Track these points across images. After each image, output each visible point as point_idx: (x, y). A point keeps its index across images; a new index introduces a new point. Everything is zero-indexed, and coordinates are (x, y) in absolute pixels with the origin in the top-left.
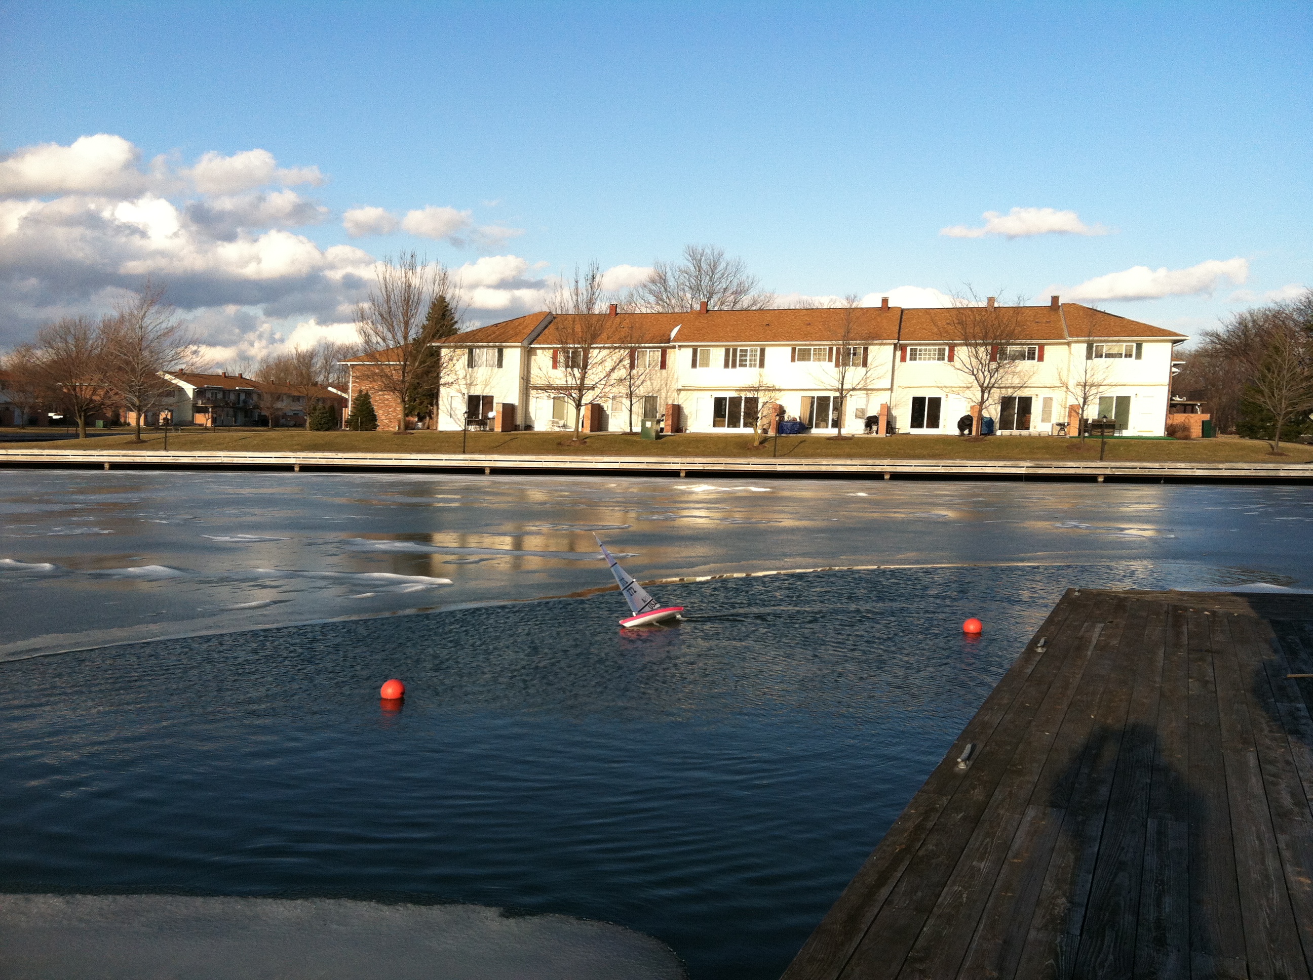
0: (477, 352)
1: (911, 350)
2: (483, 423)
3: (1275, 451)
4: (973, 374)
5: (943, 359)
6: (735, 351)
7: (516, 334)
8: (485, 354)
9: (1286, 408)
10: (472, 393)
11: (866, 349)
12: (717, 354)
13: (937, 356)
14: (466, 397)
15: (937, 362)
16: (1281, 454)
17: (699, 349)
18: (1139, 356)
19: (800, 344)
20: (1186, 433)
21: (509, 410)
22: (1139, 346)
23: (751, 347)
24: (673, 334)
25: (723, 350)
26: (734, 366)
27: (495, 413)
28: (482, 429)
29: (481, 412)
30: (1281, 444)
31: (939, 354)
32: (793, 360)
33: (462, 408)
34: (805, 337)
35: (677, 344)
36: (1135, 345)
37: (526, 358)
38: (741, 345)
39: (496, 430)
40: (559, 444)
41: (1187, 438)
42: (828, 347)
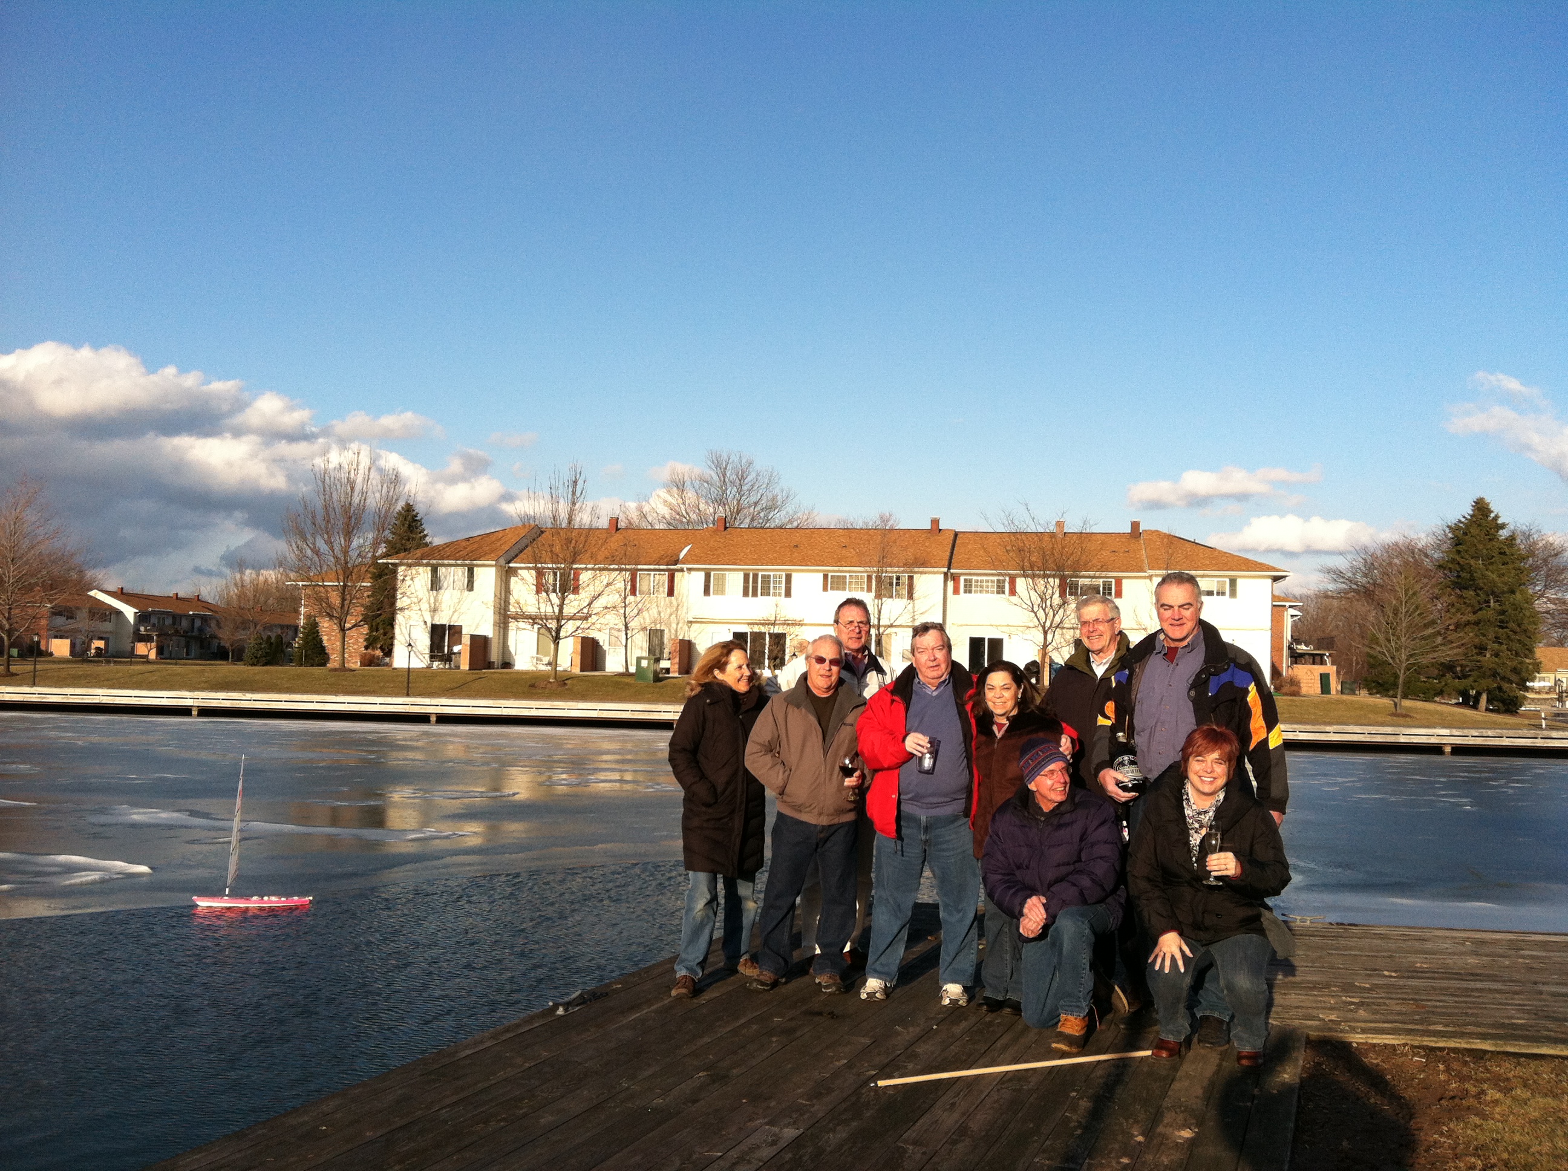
0: (442, 571)
1: (966, 580)
2: (448, 658)
3: (1399, 711)
4: (1033, 611)
5: (1003, 592)
6: (755, 576)
7: (492, 551)
8: (452, 574)
9: (1407, 660)
10: (437, 622)
11: (911, 578)
12: (734, 580)
13: (995, 590)
14: (429, 625)
15: (996, 596)
16: (1405, 716)
17: (712, 573)
18: (1233, 593)
19: (833, 571)
20: (1294, 688)
21: (480, 644)
22: (1233, 582)
23: (775, 572)
24: (682, 555)
25: (741, 575)
26: (755, 594)
27: (462, 649)
28: (447, 666)
29: (446, 644)
30: (1407, 703)
31: (998, 587)
32: (825, 589)
33: (423, 642)
34: (839, 562)
35: (685, 567)
36: (1228, 580)
37: (504, 578)
38: (763, 570)
39: (462, 667)
40: (532, 686)
41: (1296, 694)
42: (866, 575)
